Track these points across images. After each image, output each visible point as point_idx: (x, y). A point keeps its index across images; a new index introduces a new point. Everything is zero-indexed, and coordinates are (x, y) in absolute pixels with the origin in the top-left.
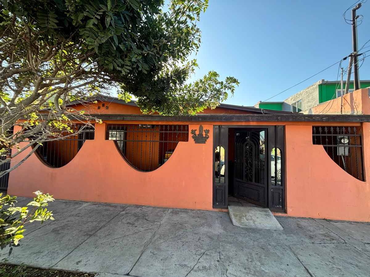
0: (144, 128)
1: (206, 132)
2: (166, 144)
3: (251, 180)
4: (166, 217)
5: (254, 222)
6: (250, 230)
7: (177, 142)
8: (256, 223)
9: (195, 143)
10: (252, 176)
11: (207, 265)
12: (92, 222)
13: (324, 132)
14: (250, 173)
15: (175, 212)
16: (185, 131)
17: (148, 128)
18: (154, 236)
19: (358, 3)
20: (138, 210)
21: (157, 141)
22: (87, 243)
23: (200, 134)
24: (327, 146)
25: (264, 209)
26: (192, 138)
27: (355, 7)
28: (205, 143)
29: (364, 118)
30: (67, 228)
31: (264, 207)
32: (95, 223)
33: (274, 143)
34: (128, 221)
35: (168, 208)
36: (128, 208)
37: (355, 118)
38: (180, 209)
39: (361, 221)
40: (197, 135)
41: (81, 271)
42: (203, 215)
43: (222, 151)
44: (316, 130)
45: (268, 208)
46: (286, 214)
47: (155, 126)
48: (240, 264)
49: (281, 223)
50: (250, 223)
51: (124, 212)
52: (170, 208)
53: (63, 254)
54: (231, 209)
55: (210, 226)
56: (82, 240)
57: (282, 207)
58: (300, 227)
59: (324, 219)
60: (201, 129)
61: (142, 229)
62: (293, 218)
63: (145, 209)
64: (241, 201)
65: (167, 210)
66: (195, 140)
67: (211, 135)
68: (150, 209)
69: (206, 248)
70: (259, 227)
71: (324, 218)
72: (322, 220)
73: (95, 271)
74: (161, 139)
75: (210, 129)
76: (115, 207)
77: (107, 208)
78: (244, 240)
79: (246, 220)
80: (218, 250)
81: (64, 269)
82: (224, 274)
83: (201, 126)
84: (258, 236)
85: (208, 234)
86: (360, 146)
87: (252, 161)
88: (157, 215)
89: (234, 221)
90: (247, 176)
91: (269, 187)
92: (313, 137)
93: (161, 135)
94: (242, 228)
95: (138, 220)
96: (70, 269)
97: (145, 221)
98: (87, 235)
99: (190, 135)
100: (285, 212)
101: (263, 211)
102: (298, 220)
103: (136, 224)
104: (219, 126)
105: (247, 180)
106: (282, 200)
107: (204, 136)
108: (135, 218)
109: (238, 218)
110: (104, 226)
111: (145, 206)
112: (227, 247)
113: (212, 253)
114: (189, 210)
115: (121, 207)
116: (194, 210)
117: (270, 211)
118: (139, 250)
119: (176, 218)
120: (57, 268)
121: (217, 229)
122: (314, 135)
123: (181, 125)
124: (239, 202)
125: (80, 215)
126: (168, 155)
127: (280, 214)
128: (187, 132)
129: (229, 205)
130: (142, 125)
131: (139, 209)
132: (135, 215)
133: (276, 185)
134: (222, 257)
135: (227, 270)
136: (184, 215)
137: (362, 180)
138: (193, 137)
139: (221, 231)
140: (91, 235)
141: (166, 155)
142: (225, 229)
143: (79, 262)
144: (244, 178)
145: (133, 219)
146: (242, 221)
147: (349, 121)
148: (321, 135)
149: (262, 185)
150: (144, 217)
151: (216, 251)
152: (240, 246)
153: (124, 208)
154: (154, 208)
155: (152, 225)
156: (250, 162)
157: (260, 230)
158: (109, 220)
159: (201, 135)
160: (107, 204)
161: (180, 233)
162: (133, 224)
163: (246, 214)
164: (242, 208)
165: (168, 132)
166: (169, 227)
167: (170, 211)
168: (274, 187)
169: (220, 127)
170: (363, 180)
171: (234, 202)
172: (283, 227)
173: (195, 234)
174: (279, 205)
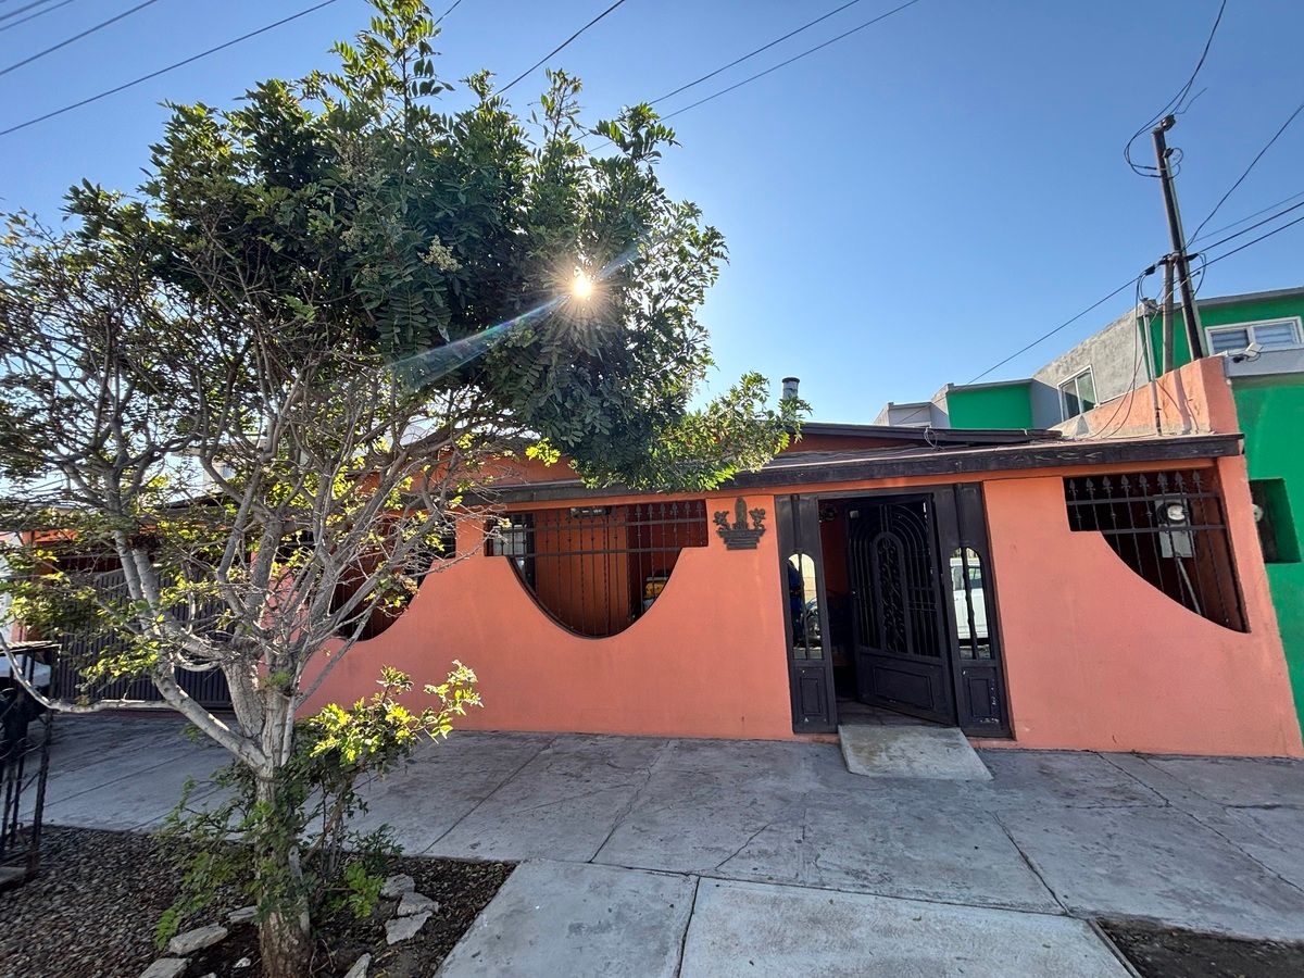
0: (587, 515)
1: (754, 518)
2: (646, 556)
3: (903, 648)
4: (662, 760)
5: (910, 761)
6: (896, 783)
7: (676, 549)
8: (915, 765)
9: (729, 549)
10: (904, 635)
11: (771, 849)
12: (475, 774)
13: (1100, 493)
14: (899, 627)
15: (688, 746)
16: (698, 516)
17: (595, 515)
18: (637, 797)
19: (1166, 114)
20: (586, 745)
21: (624, 551)
22: (479, 813)
23: (738, 523)
24: (1116, 532)
25: (947, 730)
26: (716, 535)
27: (1159, 126)
28: (756, 548)
29: (1212, 446)
30: (421, 786)
31: (947, 726)
32: (483, 777)
33: (957, 534)
34: (565, 769)
35: (664, 738)
36: (558, 741)
37: (1184, 446)
38: (700, 739)
39: (1249, 755)
40: (731, 527)
41: (486, 858)
42: (764, 752)
43: (807, 567)
44: (1075, 490)
45: (958, 726)
46: (1013, 743)
47: (614, 510)
48: (852, 847)
49: (990, 764)
50: (899, 766)
51: (548, 751)
52: (671, 739)
53: (434, 834)
54: (846, 734)
55: (783, 775)
56: (466, 807)
57: (1001, 721)
58: (1045, 772)
59: (1133, 753)
60: (740, 508)
61: (605, 786)
62: (1035, 751)
63: (602, 742)
64: (879, 714)
65: (665, 742)
66: (726, 542)
67: (770, 522)
68: (618, 740)
69: (769, 818)
70: (923, 773)
71: (1130, 750)
72: (1125, 756)
73: (518, 858)
74: (633, 543)
75: (766, 505)
76: (524, 739)
77: (503, 742)
78: (873, 803)
79: (887, 759)
80: (800, 823)
81: (448, 855)
82: (809, 863)
83: (740, 500)
84: (914, 793)
85: (777, 792)
86: (1221, 527)
87: (900, 592)
88: (639, 755)
89: (852, 762)
90: (890, 637)
91: (954, 663)
92: (1070, 510)
93: (632, 531)
94: (873, 779)
95: (589, 766)
96: (462, 856)
97: (608, 768)
98: (474, 799)
99: (713, 528)
100: (1011, 736)
101: (940, 734)
102: (1048, 756)
103: (586, 775)
104: (792, 496)
105: (893, 647)
106: (998, 700)
107: (752, 527)
108: (581, 764)
109: (864, 754)
110: (508, 781)
111: (603, 735)
112: (826, 817)
113: (785, 827)
114: (726, 740)
115: (538, 740)
116: (740, 741)
117: (962, 735)
118: (606, 825)
119: (688, 761)
120: (434, 854)
121: (804, 781)
122: (1071, 503)
123: (684, 502)
124: (874, 715)
125: (438, 759)
126: (656, 586)
127: (995, 743)
128: (704, 519)
129: (841, 723)
130: (580, 509)
131: (588, 742)
132: (580, 756)
133: (974, 657)
134: (809, 834)
135: (819, 856)
136: (710, 753)
137: (1241, 627)
138: (720, 533)
139: (815, 786)
140: (482, 800)
141: (649, 586)
142: (824, 781)
143: (476, 845)
144: (883, 644)
145: (576, 766)
146: (876, 763)
147: (1166, 457)
148: (1093, 502)
149: (935, 660)
150: (604, 759)
151: (794, 825)
152: (861, 814)
153: (547, 741)
154: (627, 738)
155: (627, 777)
156: (895, 595)
157: (923, 782)
158: (516, 769)
159: (741, 524)
160: (496, 734)
161: (703, 791)
162: (578, 777)
163: (890, 744)
164: (879, 730)
165: (651, 523)
166: (672, 781)
167: (672, 744)
168: (969, 663)
169: (794, 499)
170: (1244, 628)
171: (859, 714)
172: (994, 774)
173: (743, 792)
174: (990, 718)
